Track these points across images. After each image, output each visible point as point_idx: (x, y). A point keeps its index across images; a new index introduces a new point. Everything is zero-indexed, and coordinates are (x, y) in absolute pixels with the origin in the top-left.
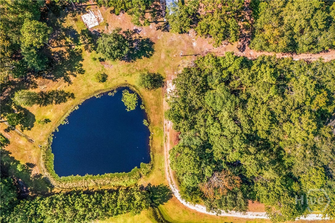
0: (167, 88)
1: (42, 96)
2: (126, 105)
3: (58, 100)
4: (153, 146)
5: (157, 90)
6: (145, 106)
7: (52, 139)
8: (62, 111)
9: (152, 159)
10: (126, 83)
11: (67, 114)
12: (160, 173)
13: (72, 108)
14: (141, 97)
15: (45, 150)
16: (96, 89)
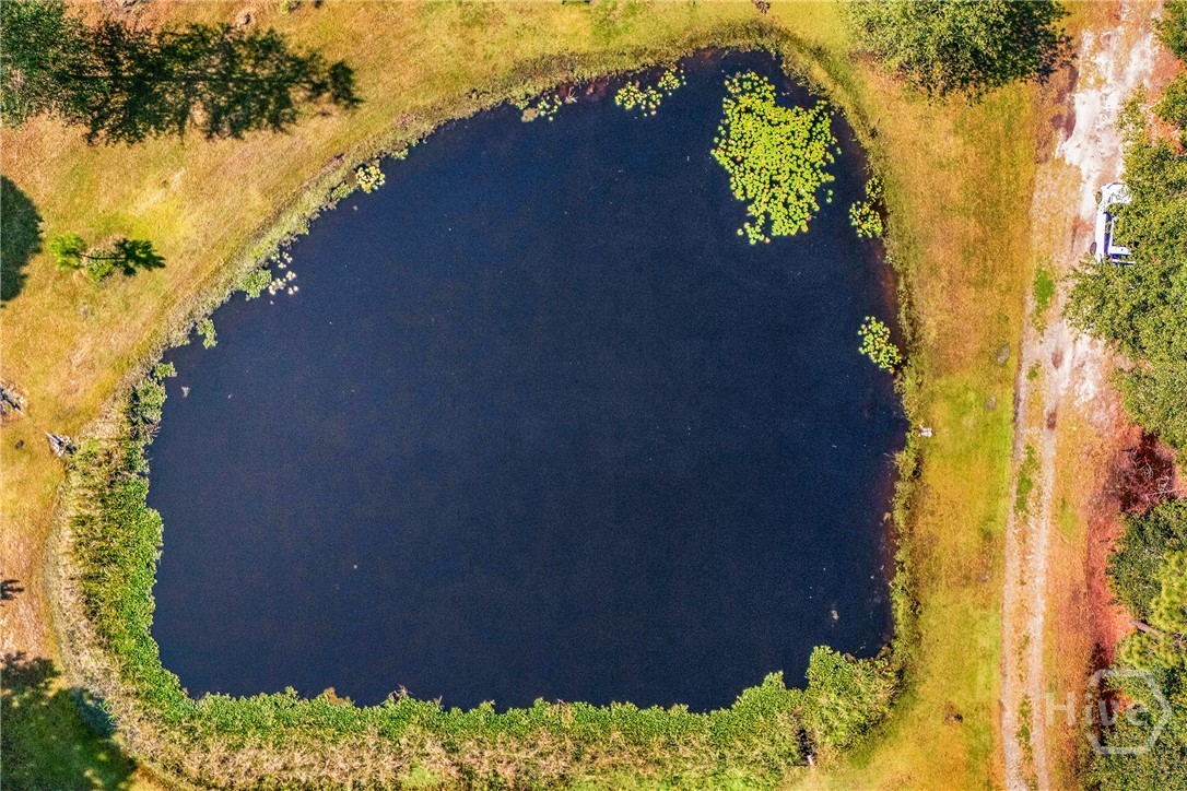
0: (1072, 87)
1: (114, 64)
2: (738, 195)
3: (231, 107)
4: (921, 529)
5: (996, 95)
6: (884, 215)
7: (162, 399)
8: (253, 191)
9: (901, 628)
10: (765, 18)
11: (293, 224)
12: (953, 741)
13: (335, 179)
14: (867, 143)
15: (99, 476)
16: (529, 49)
